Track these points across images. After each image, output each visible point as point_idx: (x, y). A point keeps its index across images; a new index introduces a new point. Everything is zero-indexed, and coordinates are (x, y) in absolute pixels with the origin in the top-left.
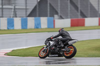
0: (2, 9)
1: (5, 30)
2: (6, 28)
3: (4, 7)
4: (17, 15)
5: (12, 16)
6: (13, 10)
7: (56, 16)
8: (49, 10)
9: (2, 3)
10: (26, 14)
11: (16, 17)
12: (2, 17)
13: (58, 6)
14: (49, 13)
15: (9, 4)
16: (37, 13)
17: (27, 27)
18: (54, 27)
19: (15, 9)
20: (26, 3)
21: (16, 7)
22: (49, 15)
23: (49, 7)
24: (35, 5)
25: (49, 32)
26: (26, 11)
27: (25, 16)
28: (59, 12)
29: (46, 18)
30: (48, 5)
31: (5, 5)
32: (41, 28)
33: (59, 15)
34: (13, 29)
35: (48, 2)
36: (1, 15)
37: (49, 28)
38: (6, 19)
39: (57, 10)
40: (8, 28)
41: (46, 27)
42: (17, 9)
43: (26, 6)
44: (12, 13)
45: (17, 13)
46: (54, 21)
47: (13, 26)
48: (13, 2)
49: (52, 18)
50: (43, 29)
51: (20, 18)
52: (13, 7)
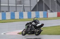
0: (16, 6)
1: (18, 19)
2: (19, 18)
3: (17, 5)
4: (25, 10)
5: (22, 11)
6: (22, 7)
7: (48, 11)
8: (44, 7)
9: (16, 3)
10: (30, 10)
11: (24, 11)
12: (16, 11)
13: (49, 5)
14: (44, 9)
15: (20, 4)
16: (37, 9)
17: (31, 17)
18: (47, 17)
19: (24, 7)
20: (30, 3)
21: (24, 6)
22: (44, 10)
23: (44, 5)
24: (36, 4)
25: (44, 20)
26: (30, 8)
27: (30, 11)
28: (50, 8)
29: (43, 12)
30: (44, 4)
31: (18, 4)
32: (40, 18)
33: (50, 10)
34: (23, 19)
35: (44, 2)
36: (15, 11)
37: (44, 17)
38: (19, 12)
39: (49, 7)
40: (20, 18)
41: (43, 17)
42: (25, 6)
43: (30, 5)
44: (22, 9)
45: (25, 9)
46: (47, 14)
47: (23, 17)
48: (22, 3)
49: (46, 12)
50: (41, 18)
51: (27, 12)
52: (22, 6)
